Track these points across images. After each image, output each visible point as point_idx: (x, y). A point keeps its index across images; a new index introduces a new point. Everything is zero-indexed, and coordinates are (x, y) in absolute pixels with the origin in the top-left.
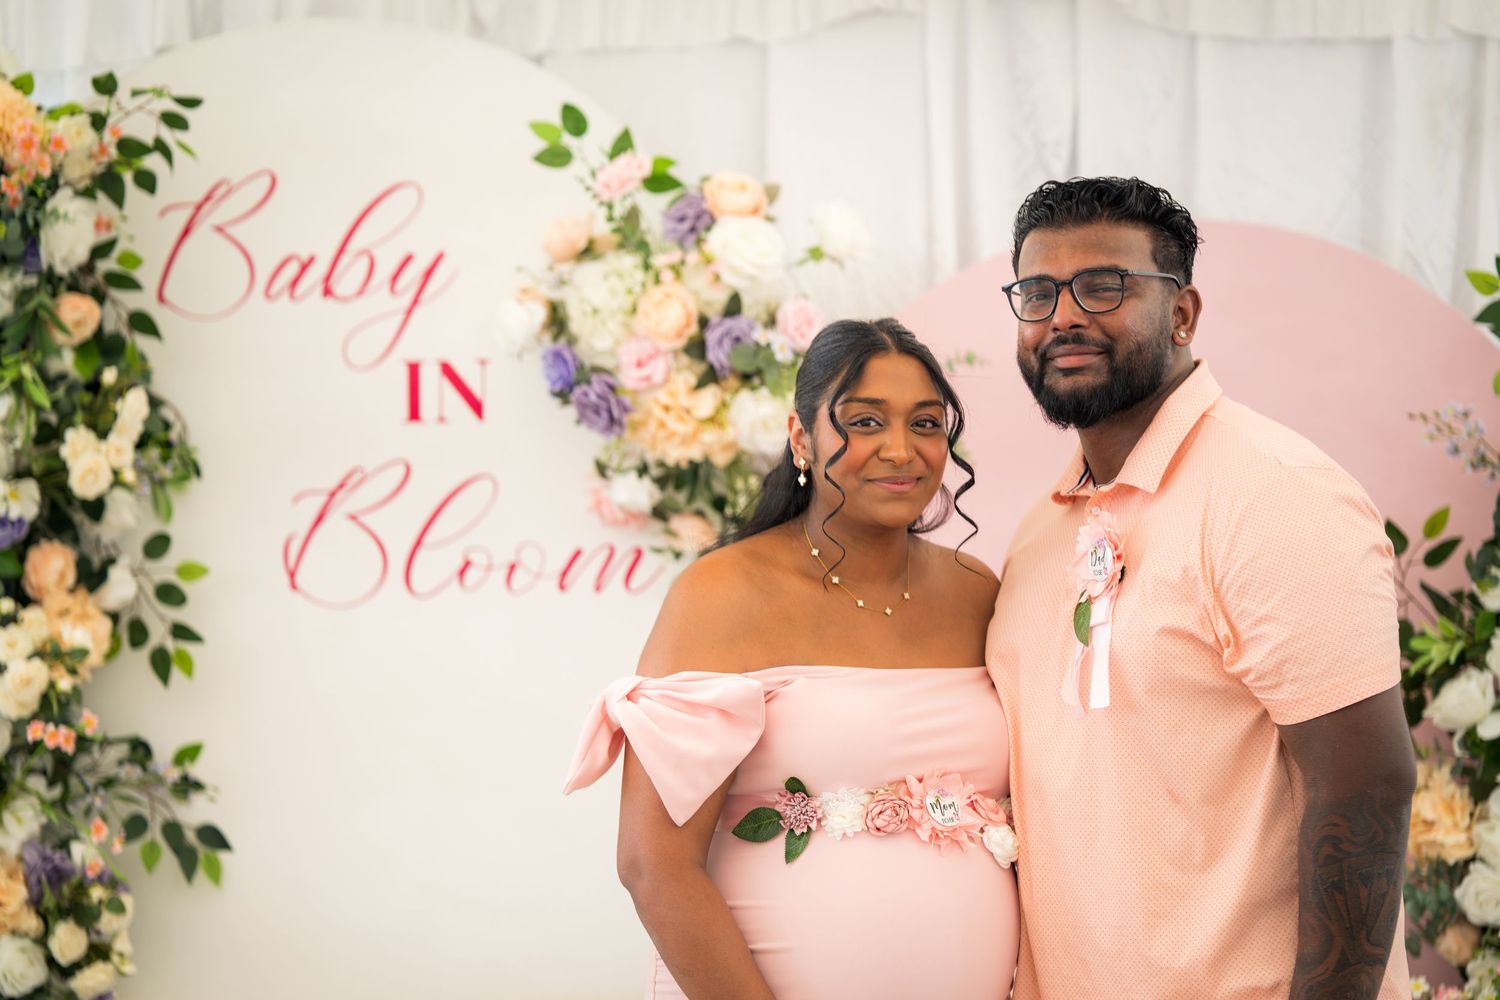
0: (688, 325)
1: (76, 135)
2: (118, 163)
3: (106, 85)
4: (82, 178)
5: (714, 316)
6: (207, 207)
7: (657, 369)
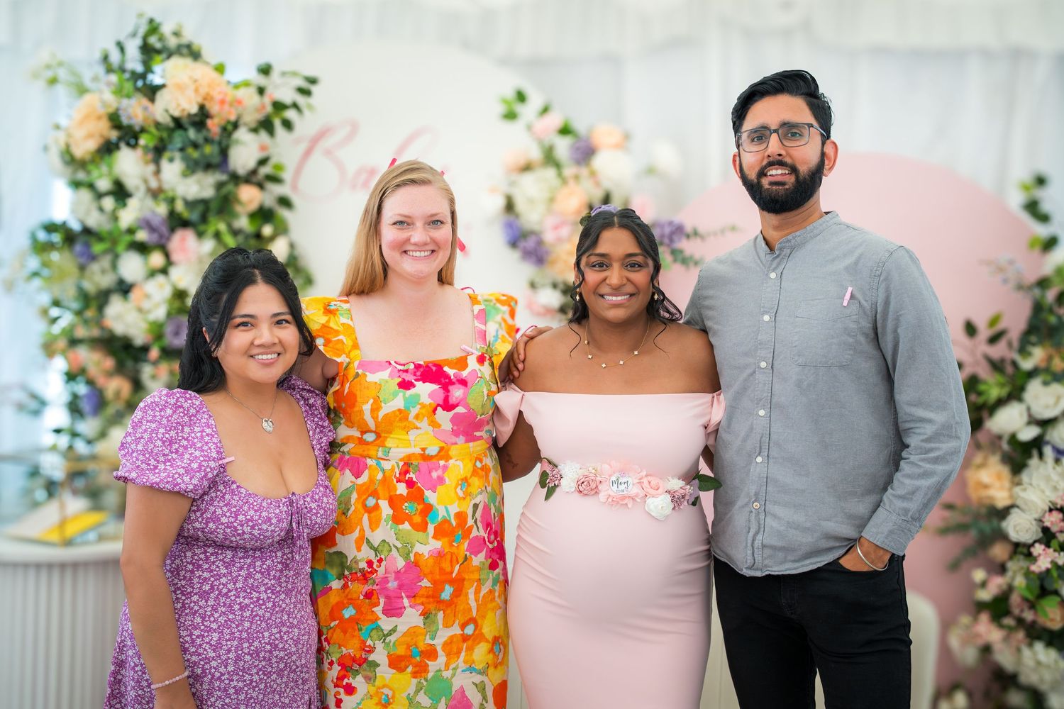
0: (582, 209)
1: (250, 98)
2: (272, 114)
3: (265, 70)
4: (252, 122)
5: (597, 203)
7: (566, 232)
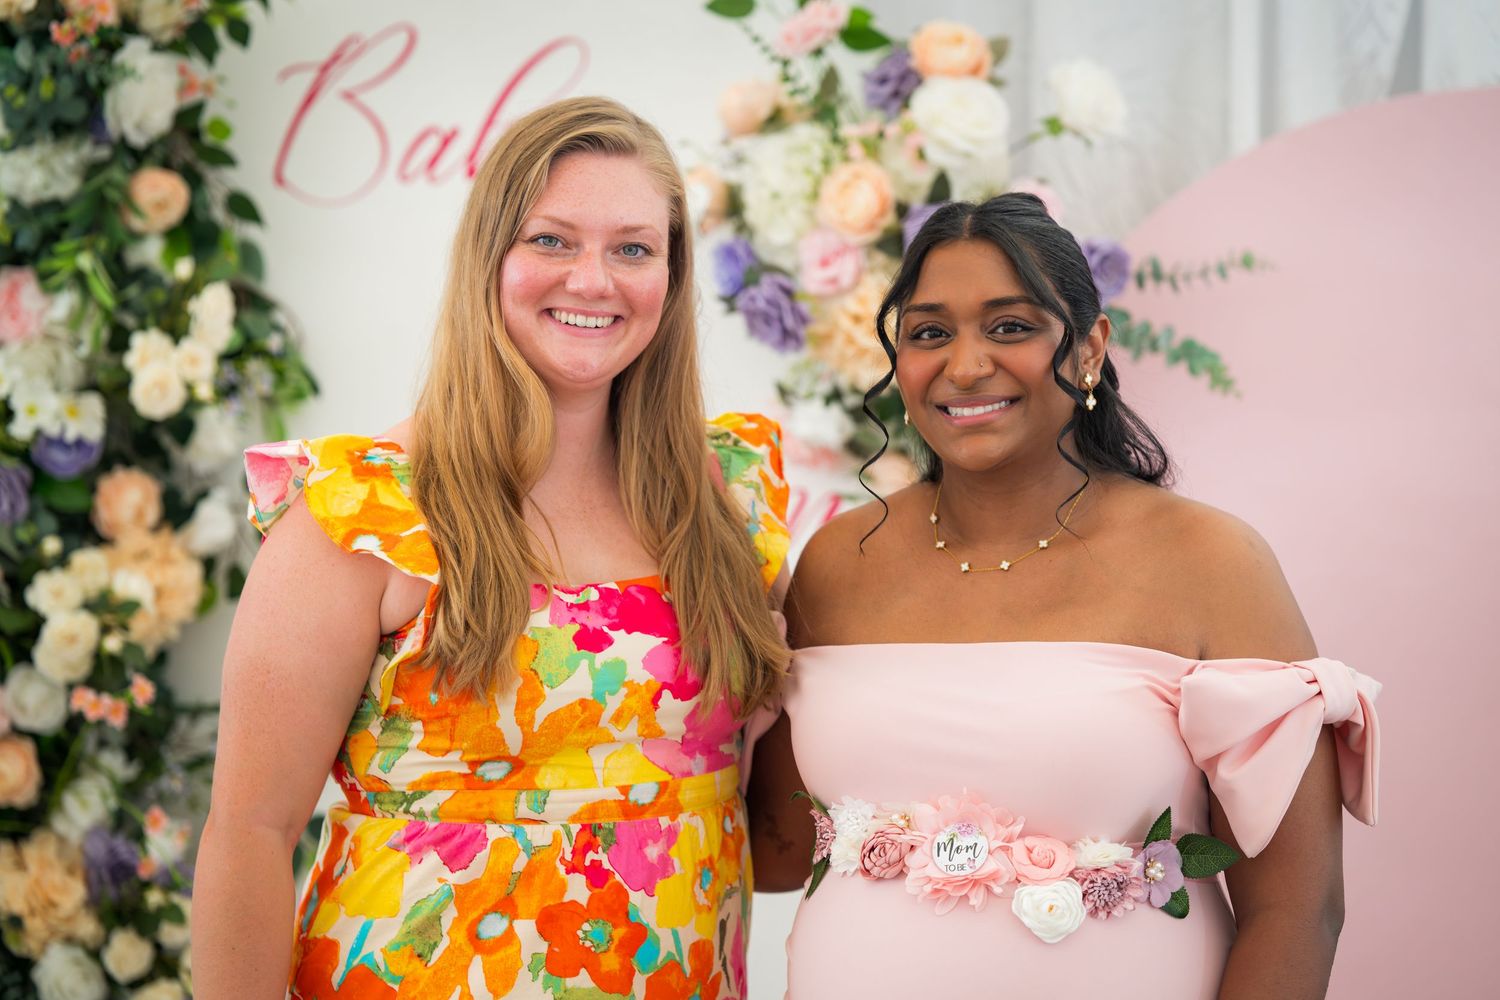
0: (882, 213)
2: (210, 12)
4: (164, 28)
5: (915, 201)
6: (335, 70)
7: (846, 268)
